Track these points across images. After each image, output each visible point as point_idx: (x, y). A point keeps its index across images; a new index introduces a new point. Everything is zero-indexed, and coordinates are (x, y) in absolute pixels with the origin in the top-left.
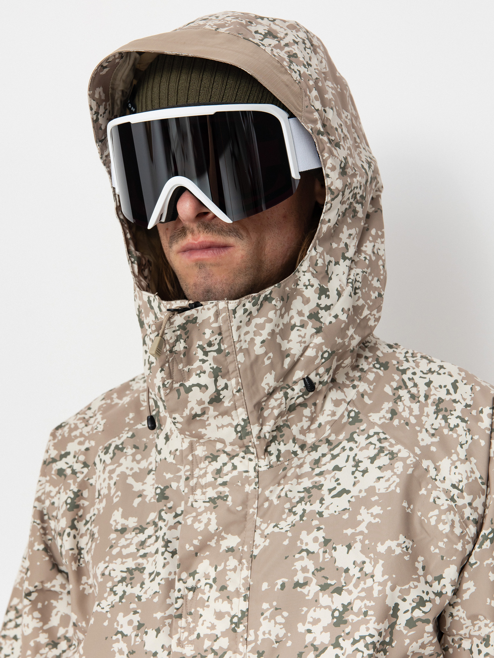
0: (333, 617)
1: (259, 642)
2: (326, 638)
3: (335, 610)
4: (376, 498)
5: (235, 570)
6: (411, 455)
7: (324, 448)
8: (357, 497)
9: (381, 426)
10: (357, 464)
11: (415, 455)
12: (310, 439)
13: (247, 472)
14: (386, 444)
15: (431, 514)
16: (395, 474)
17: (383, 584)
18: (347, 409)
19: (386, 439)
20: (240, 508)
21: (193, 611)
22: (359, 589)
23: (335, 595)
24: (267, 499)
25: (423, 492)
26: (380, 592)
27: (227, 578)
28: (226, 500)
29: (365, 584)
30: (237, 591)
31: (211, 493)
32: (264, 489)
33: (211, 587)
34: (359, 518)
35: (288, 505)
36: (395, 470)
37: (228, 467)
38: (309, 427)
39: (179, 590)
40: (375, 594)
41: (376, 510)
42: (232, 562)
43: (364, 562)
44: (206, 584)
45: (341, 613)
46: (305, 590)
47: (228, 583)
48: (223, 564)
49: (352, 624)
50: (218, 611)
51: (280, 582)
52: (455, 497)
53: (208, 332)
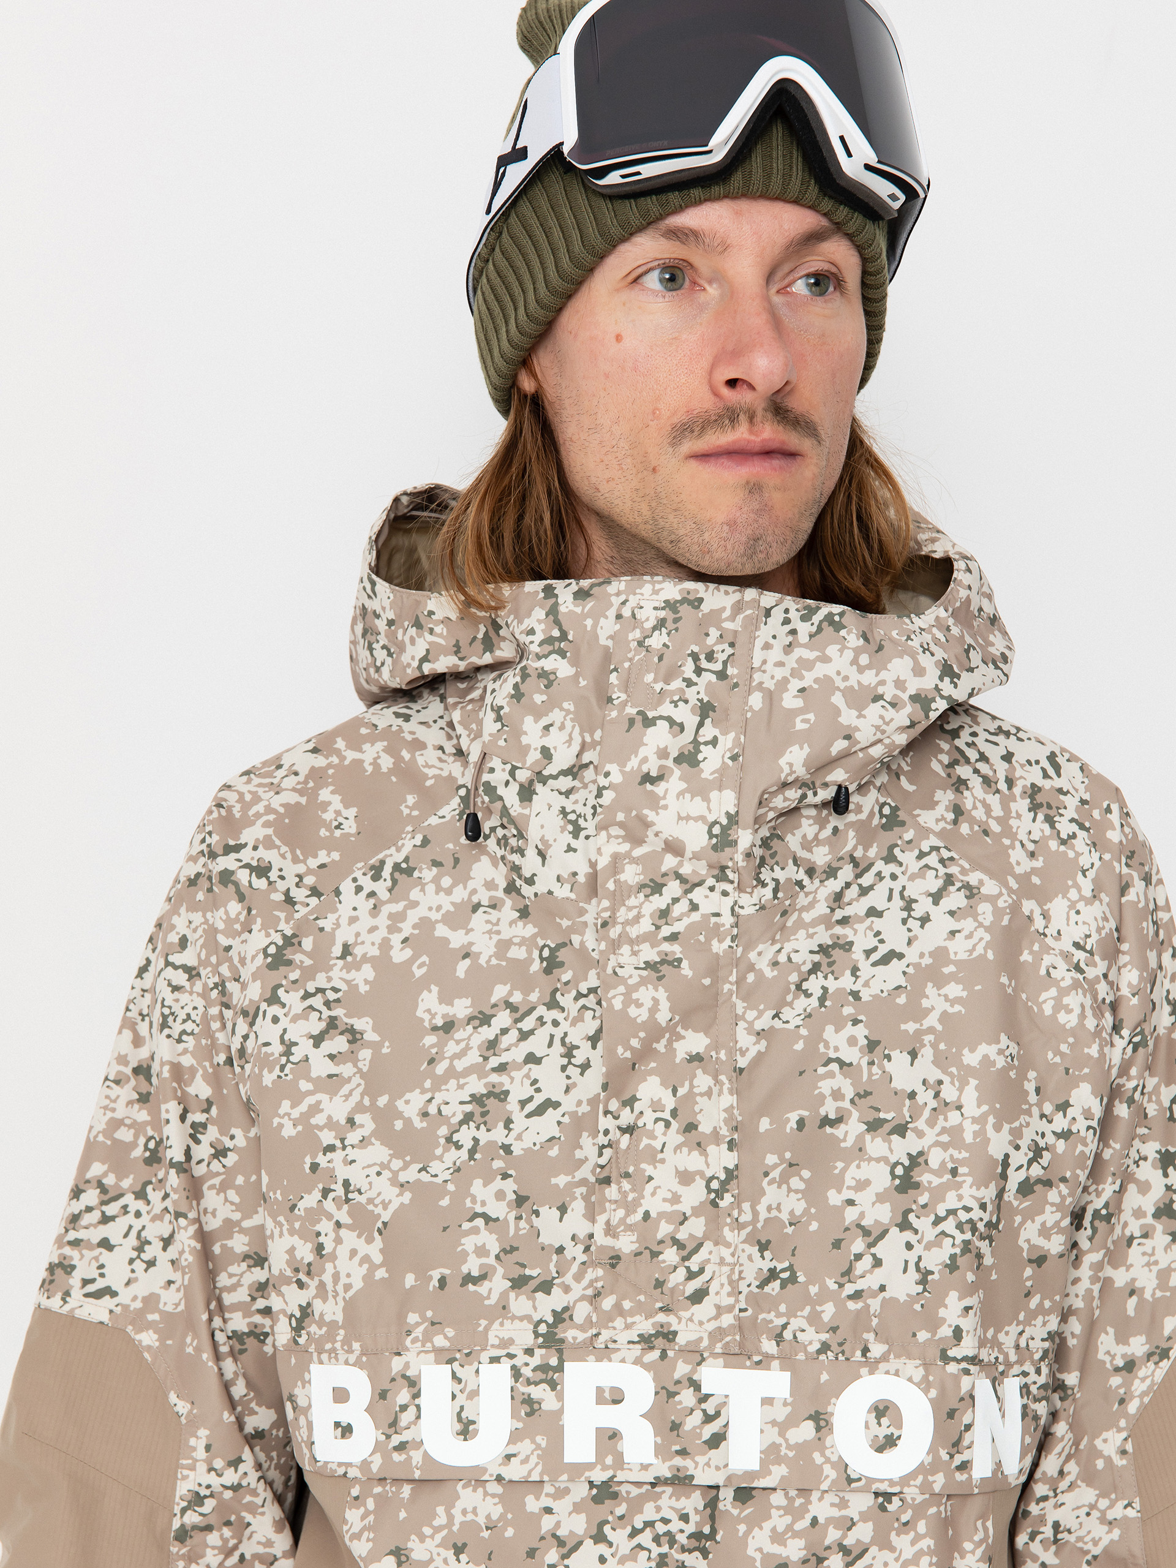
0: (894, 1176)
1: (759, 1225)
2: (883, 1214)
3: (897, 1164)
4: (952, 968)
5: (709, 1093)
6: (1004, 891)
7: (846, 873)
8: (917, 966)
9: (941, 835)
10: (909, 905)
11: (1010, 891)
12: (821, 857)
13: (717, 915)
14: (954, 870)
15: (1044, 996)
16: (981, 925)
17: (981, 1120)
18: (877, 800)
19: (952, 859)
20: (707, 981)
21: (631, 1170)
22: (938, 1129)
23: (895, 1138)
24: (751, 968)
25: (1026, 957)
26: (976, 1134)
27: (697, 1108)
28: (679, 967)
29: (946, 1120)
30: (715, 1132)
31: (649, 953)
32: (748, 948)
33: (668, 1125)
34: (925, 1003)
35: (794, 978)
36: (980, 918)
37: (682, 907)
38: (817, 835)
39: (606, 1132)
40: (968, 1138)
41: (954, 990)
42: (703, 1081)
43: (940, 1082)
44: (657, 1120)
45: (908, 1170)
46: (839, 1131)
47: (699, 1117)
48: (687, 1084)
49: (930, 1190)
50: (681, 1169)
51: (794, 1117)
52: (1082, 965)
53: (714, 633)
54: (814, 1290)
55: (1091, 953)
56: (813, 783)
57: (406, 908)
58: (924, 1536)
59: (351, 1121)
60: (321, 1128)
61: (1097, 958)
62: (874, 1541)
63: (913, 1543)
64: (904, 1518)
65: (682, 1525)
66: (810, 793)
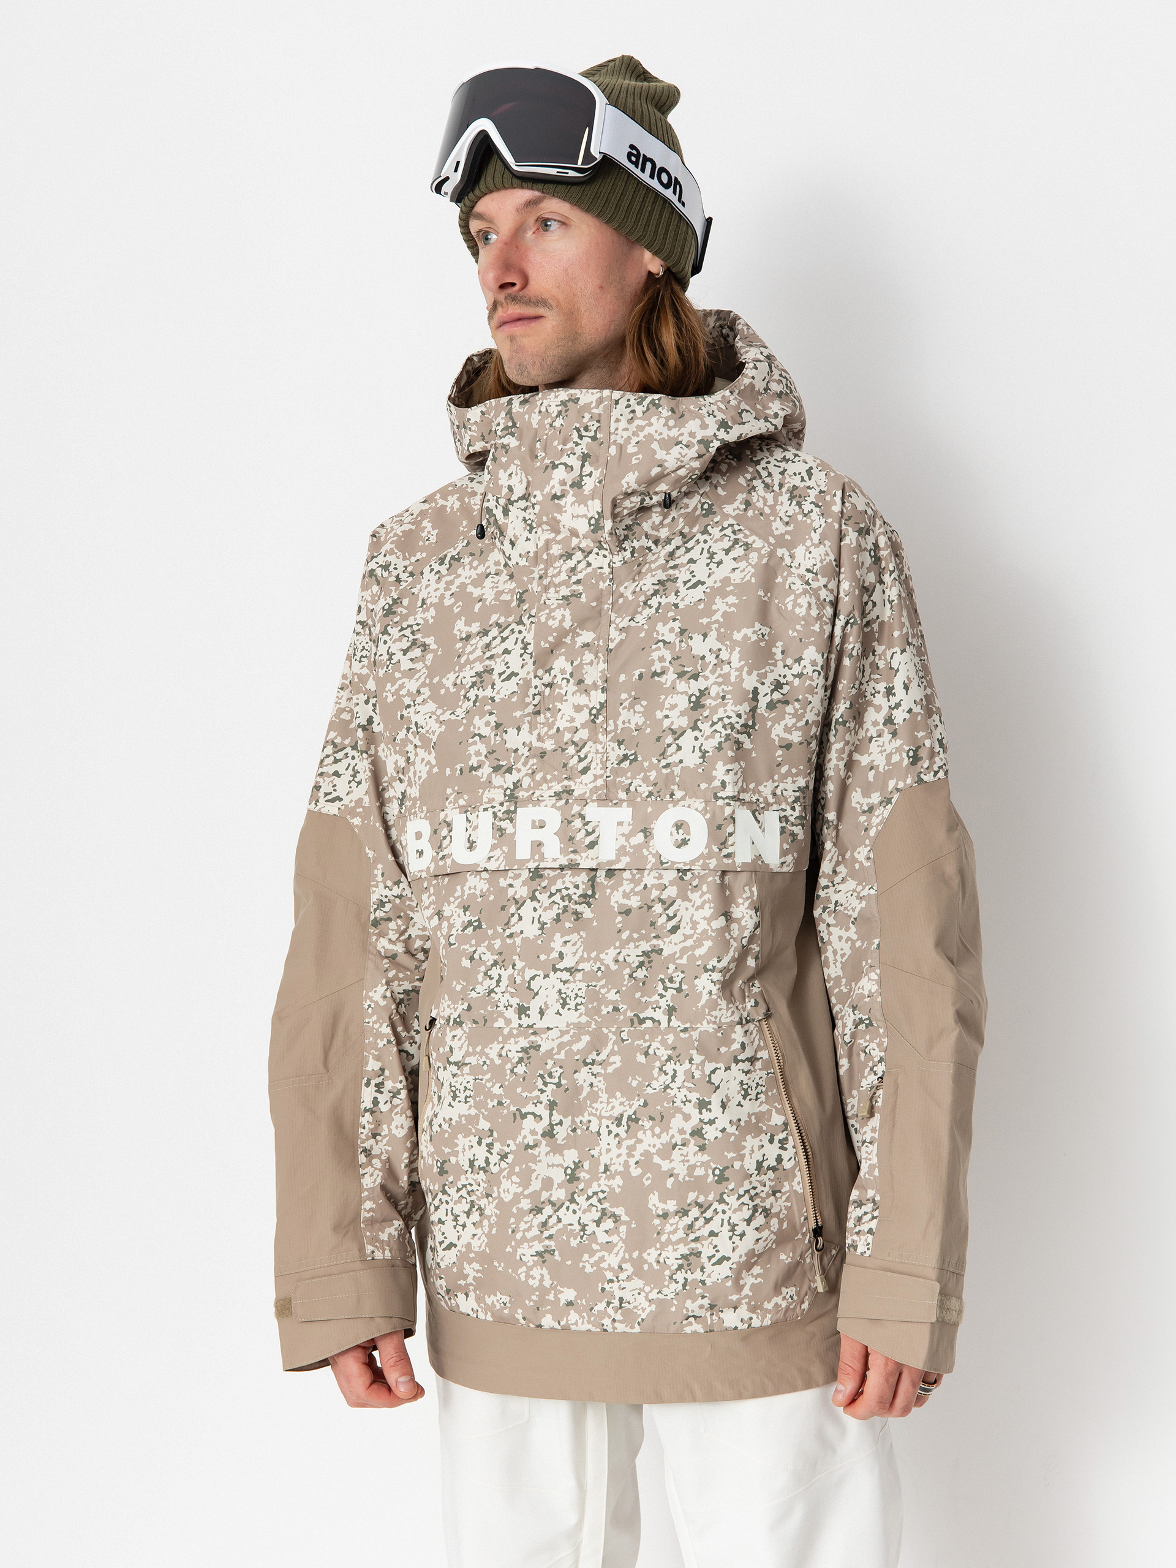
0: (690, 701)
1: (618, 732)
2: (684, 722)
3: (693, 695)
4: (732, 588)
5: (591, 664)
6: (766, 545)
7: (677, 541)
8: (712, 588)
9: (735, 518)
10: (712, 556)
11: (770, 544)
12: (664, 533)
13: (601, 568)
14: (740, 536)
15: (788, 600)
16: (750, 564)
17: (740, 670)
18: (700, 501)
19: (740, 530)
20: (594, 604)
21: (551, 706)
22: (716, 675)
23: (692, 681)
24: (622, 595)
25: (779, 580)
26: (737, 677)
27: (584, 672)
28: (580, 597)
29: (722, 670)
30: (595, 684)
31: (565, 591)
32: (620, 584)
33: (568, 681)
34: (714, 607)
35: (642, 598)
36: (750, 561)
37: (583, 565)
38: (661, 523)
39: (536, 687)
40: (733, 679)
41: (732, 599)
42: (588, 656)
43: (720, 650)
44: (563, 679)
45: (698, 698)
46: (663, 679)
47: (586, 676)
48: (579, 659)
49: (710, 708)
50: (576, 704)
51: (637, 673)
52: (810, 581)
53: (587, 416)
54: (646, 764)
55: (816, 574)
56: (649, 493)
57: (455, 578)
58: (706, 893)
59: (418, 692)
60: (404, 696)
61: (819, 576)
62: (678, 896)
63: (701, 897)
64: (694, 883)
65: (575, 890)
66: (647, 498)
